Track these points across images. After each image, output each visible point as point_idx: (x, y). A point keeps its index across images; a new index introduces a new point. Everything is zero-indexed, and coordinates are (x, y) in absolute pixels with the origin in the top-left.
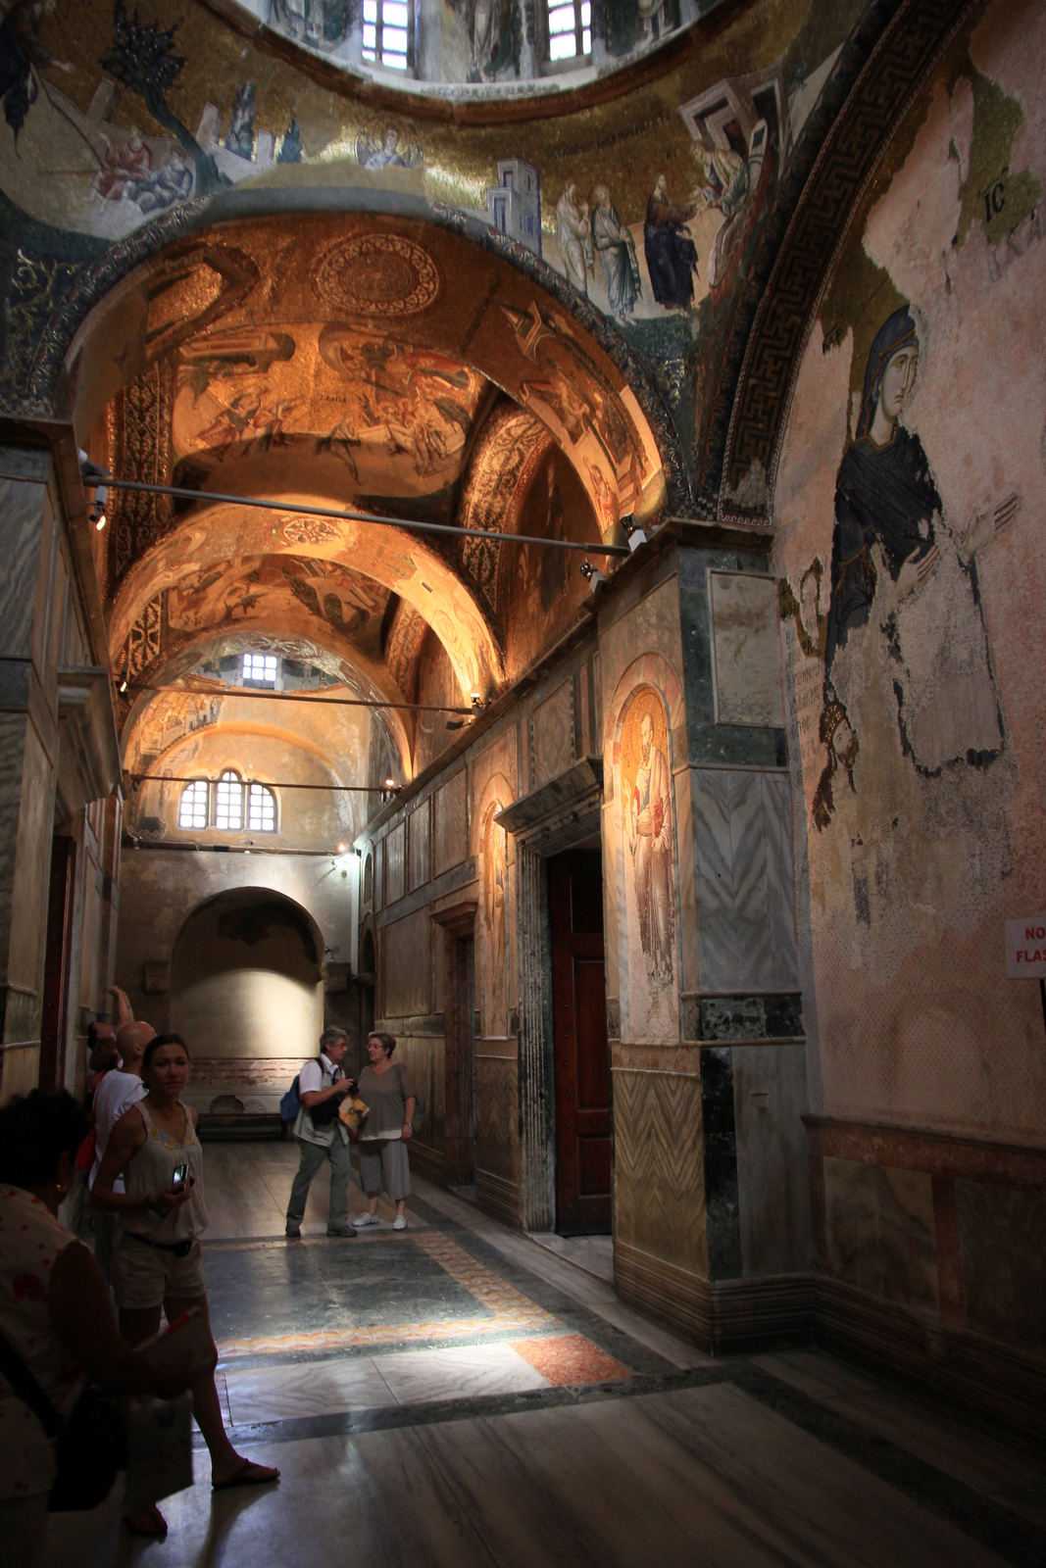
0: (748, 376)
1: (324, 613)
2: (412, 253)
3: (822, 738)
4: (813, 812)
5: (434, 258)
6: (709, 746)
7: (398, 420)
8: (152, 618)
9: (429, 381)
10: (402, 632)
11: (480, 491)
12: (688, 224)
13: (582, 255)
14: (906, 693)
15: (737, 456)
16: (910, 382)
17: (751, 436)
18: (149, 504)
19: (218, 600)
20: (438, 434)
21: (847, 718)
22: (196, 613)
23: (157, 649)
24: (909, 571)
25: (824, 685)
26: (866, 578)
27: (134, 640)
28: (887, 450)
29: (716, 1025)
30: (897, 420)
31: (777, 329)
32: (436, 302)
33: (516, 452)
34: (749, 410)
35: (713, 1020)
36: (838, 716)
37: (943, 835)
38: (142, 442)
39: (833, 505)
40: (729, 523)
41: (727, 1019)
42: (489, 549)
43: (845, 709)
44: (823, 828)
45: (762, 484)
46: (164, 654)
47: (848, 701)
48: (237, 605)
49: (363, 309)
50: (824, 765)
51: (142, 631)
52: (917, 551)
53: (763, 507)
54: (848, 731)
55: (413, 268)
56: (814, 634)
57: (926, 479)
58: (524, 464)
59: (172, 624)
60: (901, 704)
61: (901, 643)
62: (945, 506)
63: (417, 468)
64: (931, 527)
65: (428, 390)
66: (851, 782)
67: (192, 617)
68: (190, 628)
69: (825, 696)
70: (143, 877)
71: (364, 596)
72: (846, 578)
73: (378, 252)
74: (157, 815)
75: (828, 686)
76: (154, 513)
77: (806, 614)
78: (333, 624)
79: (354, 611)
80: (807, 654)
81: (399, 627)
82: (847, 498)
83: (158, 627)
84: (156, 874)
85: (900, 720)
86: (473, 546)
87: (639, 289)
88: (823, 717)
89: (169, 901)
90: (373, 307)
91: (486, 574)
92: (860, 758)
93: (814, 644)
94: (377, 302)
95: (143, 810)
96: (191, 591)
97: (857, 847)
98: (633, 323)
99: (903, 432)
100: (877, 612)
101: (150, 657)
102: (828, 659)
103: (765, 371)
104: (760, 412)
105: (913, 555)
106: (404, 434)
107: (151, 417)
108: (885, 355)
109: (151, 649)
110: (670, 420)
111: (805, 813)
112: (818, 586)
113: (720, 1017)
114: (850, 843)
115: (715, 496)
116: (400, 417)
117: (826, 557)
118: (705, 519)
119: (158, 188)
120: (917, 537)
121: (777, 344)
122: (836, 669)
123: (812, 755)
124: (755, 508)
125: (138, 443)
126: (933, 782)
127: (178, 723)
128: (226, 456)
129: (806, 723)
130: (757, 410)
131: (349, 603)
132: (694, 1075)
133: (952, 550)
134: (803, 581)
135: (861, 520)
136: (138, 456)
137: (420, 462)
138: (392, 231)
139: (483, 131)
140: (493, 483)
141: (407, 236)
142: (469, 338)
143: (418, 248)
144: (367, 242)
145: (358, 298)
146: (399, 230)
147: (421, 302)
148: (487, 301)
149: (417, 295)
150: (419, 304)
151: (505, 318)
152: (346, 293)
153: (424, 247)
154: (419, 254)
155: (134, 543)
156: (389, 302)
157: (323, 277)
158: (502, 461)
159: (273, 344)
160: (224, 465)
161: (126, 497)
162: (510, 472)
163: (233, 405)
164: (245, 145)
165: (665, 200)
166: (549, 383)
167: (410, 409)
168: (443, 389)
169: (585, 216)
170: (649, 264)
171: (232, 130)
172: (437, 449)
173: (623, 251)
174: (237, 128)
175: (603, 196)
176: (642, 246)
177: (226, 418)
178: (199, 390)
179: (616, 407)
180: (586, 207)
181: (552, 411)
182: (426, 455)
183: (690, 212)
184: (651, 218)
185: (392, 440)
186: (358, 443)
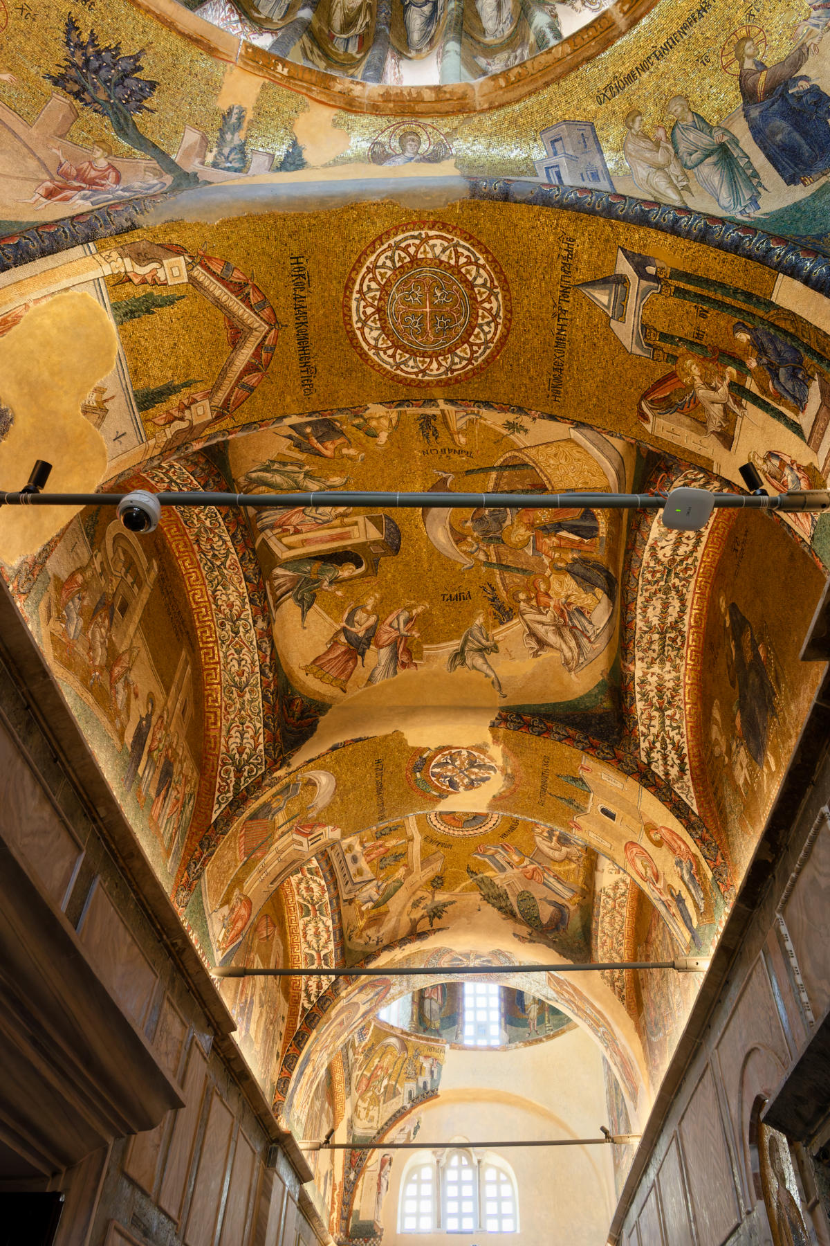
1: (519, 916)
2: (458, 255)
7: (532, 607)
8: (324, 937)
11: (644, 661)
12: (803, 72)
13: (671, 182)
18: (255, 737)
19: (401, 914)
20: (580, 611)
22: (378, 930)
32: (507, 327)
33: (673, 593)
38: (239, 661)
42: (674, 742)
46: (341, 980)
48: (423, 917)
51: (313, 951)
55: (465, 282)
58: (688, 614)
59: (348, 943)
63: (566, 663)
65: (557, 555)
67: (375, 935)
68: (369, 948)
71: (559, 886)
73: (417, 262)
76: (261, 746)
79: (552, 908)
81: (602, 911)
83: (331, 946)
86: (652, 738)
87: (760, 184)
90: (435, 364)
91: (675, 770)
94: (437, 353)
95: (358, 1212)
96: (370, 905)
98: (763, 217)
101: (325, 985)
106: (543, 624)
107: (245, 626)
116: (534, 603)
125: (235, 662)
127: (396, 1094)
128: (348, 684)
136: (237, 679)
137: (569, 654)
138: (424, 223)
139: (517, 107)
140: (655, 646)
141: (444, 226)
142: (559, 368)
143: (462, 243)
144: (398, 248)
145: (413, 354)
146: (432, 219)
147: (489, 336)
148: (565, 292)
149: (481, 326)
150: (487, 342)
151: (592, 304)
152: (396, 346)
153: (469, 238)
154: (466, 253)
155: (237, 783)
156: (451, 351)
157: (359, 320)
158: (658, 611)
159: (374, 534)
160: (349, 696)
161: (229, 731)
162: (675, 626)
163: (348, 621)
164: (237, 165)
165: (761, 66)
166: (673, 375)
167: (543, 587)
168: (572, 546)
169: (663, 144)
170: (764, 148)
171: (220, 153)
172: (584, 633)
173: (724, 154)
174: (226, 151)
175: (679, 110)
176: (749, 134)
177: (343, 639)
178: (305, 604)
179: (773, 325)
180: (661, 133)
181: (687, 421)
182: (573, 644)
183: (800, 56)
184: (748, 95)
185: (532, 634)
186: (495, 649)
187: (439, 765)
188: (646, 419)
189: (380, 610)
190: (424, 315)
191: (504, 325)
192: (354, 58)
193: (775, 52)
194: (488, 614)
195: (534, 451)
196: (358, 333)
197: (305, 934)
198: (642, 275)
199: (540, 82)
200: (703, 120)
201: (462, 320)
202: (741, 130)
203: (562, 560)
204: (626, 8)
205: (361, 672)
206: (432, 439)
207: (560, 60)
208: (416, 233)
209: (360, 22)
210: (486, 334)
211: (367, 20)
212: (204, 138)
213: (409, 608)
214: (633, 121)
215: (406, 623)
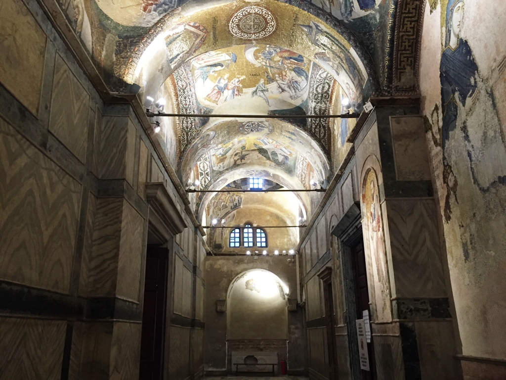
0: (399, 32)
1: (271, 159)
2: (262, 12)
3: (444, 182)
4: (444, 215)
5: (271, 12)
6: (394, 191)
8: (206, 167)
9: (289, 61)
10: (301, 163)
11: (315, 102)
14: (473, 155)
15: (399, 67)
16: (462, 18)
17: (404, 57)
18: (191, 123)
19: (231, 158)
20: (296, 82)
21: (452, 171)
22: (223, 164)
23: (209, 179)
24: (469, 101)
25: (443, 158)
26: (454, 108)
27: (201, 176)
28: (456, 50)
29: (406, 312)
30: (458, 35)
31: (409, 9)
32: (276, 29)
33: (326, 84)
34: (401, 47)
35: (404, 310)
36: (449, 171)
37: (493, 218)
38: (185, 101)
39: (439, 79)
40: (398, 96)
41: (411, 309)
42: (323, 125)
43: (451, 167)
44: (449, 221)
45: (412, 76)
46: (212, 180)
47: (452, 163)
48: (238, 159)
49: (250, 37)
50: (446, 194)
51: (203, 172)
52: (471, 92)
53: (414, 86)
54: (453, 177)
55: (264, 17)
56: (438, 137)
57: (472, 59)
58: (331, 88)
59: (214, 169)
60: (471, 161)
61: (469, 133)
62: (479, 69)
63: (291, 97)
64: (475, 79)
65: (289, 65)
66: (456, 199)
67: (222, 166)
68: (221, 170)
69: (444, 163)
70: (215, 267)
71: (286, 150)
72: (447, 110)
73: (250, 13)
74: (220, 243)
75: (444, 158)
76: (193, 126)
77: (435, 129)
78: (275, 163)
79: (283, 157)
80: (436, 146)
81: (299, 161)
82: (444, 75)
83: (209, 170)
84: (220, 265)
85: (471, 168)
86: (316, 124)
87: (353, 6)
88: (444, 172)
89: (225, 276)
90: (253, 36)
91: (322, 135)
92: (458, 188)
93: (438, 141)
94: (254, 33)
95: (215, 241)
96: (221, 155)
97: (462, 228)
98: (352, 21)
99: (461, 40)
100: (459, 123)
101: (207, 182)
102: (443, 147)
103: (407, 28)
104: (407, 46)
105: (470, 93)
106: (284, 84)
107: (187, 91)
108: (452, 9)
109: (207, 179)
110: (370, 57)
111: (442, 216)
112: (438, 116)
113: (408, 309)
114: (459, 227)
115: (391, 86)
116: (281, 78)
117: (439, 102)
118: (387, 96)
119: (163, 5)
120: (470, 85)
121: (410, 15)
122: (446, 151)
123: (442, 190)
124: (410, 87)
125: (184, 101)
126: (487, 194)
127: (226, 207)
128: (219, 102)
129: (438, 176)
130: (405, 46)
131: (280, 154)
132: (397, 335)
133: (484, 87)
134: (432, 115)
135: (450, 84)
136: (185, 106)
137: (292, 94)
138: (253, 5)
140: (320, 98)
141: (259, 6)
143: (264, 9)
144: (244, 11)
146: (255, 4)
147: (271, 30)
149: (268, 28)
153: (266, 8)
154: (265, 11)
155: (187, 138)
156: (259, 33)
157: (231, 28)
158: (321, 89)
159: (228, 58)
160: (219, 106)
161: (183, 122)
162: (326, 92)
163: (218, 83)
166: (324, 53)
167: (284, 74)
168: (295, 64)
172: (297, 88)
177: (216, 88)
178: (205, 79)
179: (349, 57)
182: (293, 91)
185: (280, 87)
186: (267, 90)
187: (248, 126)
188: (317, 58)
189: (230, 79)
190: (251, 25)
194: (265, 80)
197: (200, 166)
198: (317, 28)
201: (263, 26)
203: (291, 67)
205: (222, 98)
208: (250, 7)
213: (238, 78)
215: (238, 82)
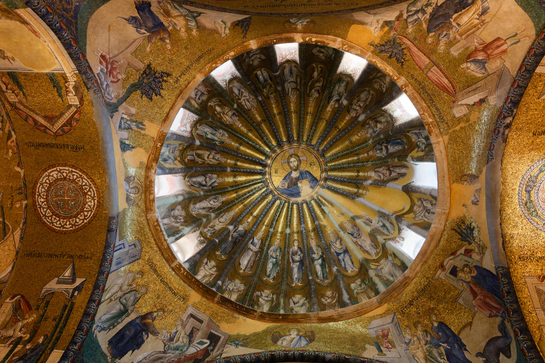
2: (88, 212)
5: (88, 223)
12: (150, 335)
13: (114, 294)
55: (78, 214)
73: (85, 195)
87: (110, 329)
90: (43, 200)
94: (47, 201)
98: (95, 335)
138: (100, 199)
139: (148, 229)
141: (98, 206)
142: (39, 255)
143: (93, 213)
144: (90, 188)
145: (47, 191)
146: (101, 201)
147: (55, 224)
148: (72, 257)
149: (59, 220)
150: (52, 223)
151: (65, 269)
152: (50, 184)
153: (94, 216)
154: (89, 215)
156: (49, 207)
157: (61, 170)
164: (123, 126)
165: (154, 319)
166: (30, 309)
169: (130, 287)
170: (124, 328)
171: (127, 120)
173: (124, 312)
174: (129, 122)
175: (142, 291)
176: (130, 320)
179: (43, 352)
180: (134, 286)
181: (8, 319)
183: (155, 333)
184: (144, 317)
188: (12, 299)
190: (64, 197)
191: (59, 231)
192: (185, 158)
193: (158, 324)
195: (12, 239)
196: (55, 169)
198: (75, 290)
199: (156, 238)
200: (138, 301)
201: (62, 213)
202: (133, 316)
204: (177, 266)
206: (18, 192)
207: (162, 244)
208: (96, 195)
209: (199, 159)
210: (56, 222)
211: (200, 162)
212: (133, 115)
214: (140, 274)
